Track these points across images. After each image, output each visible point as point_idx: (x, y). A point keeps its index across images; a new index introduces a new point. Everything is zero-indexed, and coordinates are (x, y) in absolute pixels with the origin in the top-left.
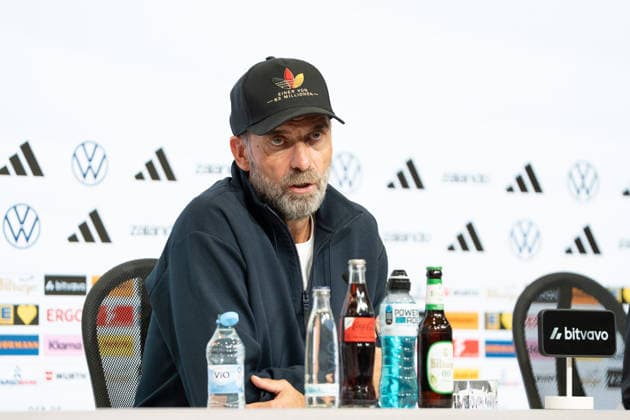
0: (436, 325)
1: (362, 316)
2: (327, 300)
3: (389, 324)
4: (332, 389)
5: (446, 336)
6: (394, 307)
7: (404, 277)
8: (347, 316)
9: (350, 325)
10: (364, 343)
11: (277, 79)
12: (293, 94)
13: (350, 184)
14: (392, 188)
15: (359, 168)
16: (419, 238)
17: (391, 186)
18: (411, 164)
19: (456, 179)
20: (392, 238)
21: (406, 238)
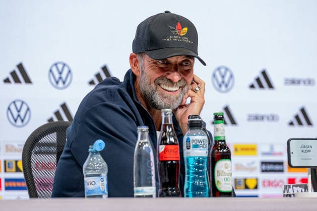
0: (221, 149)
1: (170, 144)
2: (147, 134)
3: (188, 149)
4: (151, 190)
5: (227, 156)
6: (191, 138)
7: (198, 119)
8: (161, 144)
9: (163, 150)
10: (172, 161)
11: (171, 27)
12: (179, 39)
13: (226, 86)
14: (253, 88)
15: (231, 76)
16: (271, 118)
17: (252, 86)
18: (264, 73)
19: (293, 82)
20: (253, 118)
21: (262, 118)
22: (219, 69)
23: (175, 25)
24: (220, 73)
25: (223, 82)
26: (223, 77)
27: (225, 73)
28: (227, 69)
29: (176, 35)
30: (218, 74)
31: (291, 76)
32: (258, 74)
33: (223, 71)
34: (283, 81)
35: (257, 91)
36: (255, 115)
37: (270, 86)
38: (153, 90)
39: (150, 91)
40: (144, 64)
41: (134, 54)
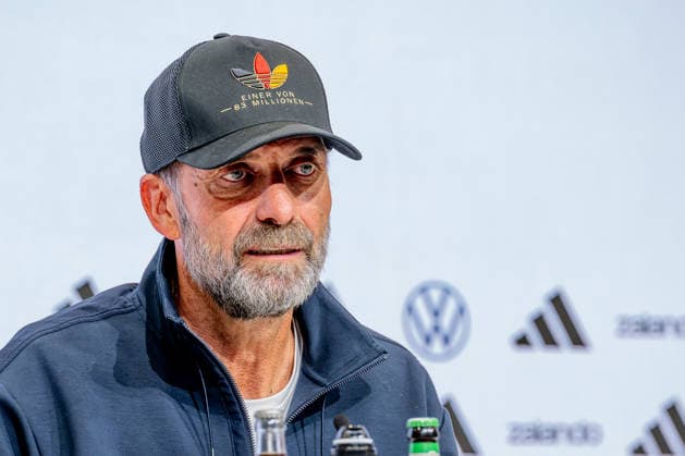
11: (239, 71)
12: (268, 99)
13: (446, 340)
14: (524, 346)
15: (461, 311)
16: (578, 434)
17: (522, 341)
18: (557, 302)
19: (644, 327)
20: (529, 434)
21: (553, 434)
22: (423, 290)
23: (248, 65)
24: (428, 301)
25: (437, 329)
26: (436, 314)
27: (443, 301)
28: (447, 291)
29: (257, 89)
30: (420, 304)
31: (637, 309)
32: (538, 303)
33: (435, 295)
34: (614, 326)
35: (539, 355)
36: (531, 427)
37: (577, 340)
38: (226, 272)
39: (218, 274)
40: (183, 195)
41: (151, 176)
